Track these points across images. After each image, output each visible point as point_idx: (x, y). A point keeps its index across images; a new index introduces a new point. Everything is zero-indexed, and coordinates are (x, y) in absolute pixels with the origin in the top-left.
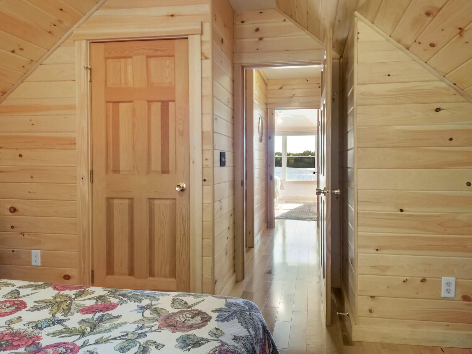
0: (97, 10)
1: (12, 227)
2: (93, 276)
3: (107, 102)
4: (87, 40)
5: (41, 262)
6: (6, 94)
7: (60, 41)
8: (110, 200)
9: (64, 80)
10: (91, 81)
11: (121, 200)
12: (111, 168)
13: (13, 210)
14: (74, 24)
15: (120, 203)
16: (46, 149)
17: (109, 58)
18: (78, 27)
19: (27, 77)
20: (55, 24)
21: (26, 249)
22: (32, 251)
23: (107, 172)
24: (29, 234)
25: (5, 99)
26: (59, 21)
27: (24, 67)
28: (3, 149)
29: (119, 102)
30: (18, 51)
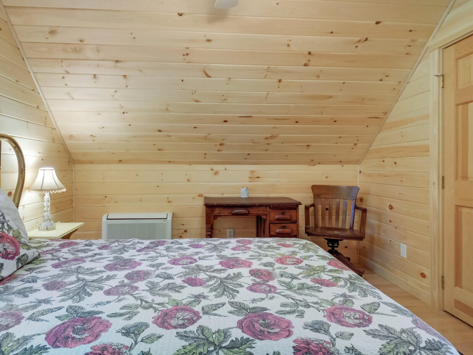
0: (448, 13)
1: (390, 221)
2: (443, 282)
3: (458, 105)
4: (440, 48)
5: (407, 256)
6: (387, 114)
7: (420, 57)
8: (459, 208)
9: (422, 93)
10: (443, 87)
11: (469, 209)
12: (460, 175)
13: (391, 207)
14: (429, 37)
15: (468, 213)
16: (410, 157)
17: (460, 58)
18: (434, 38)
19: (399, 96)
20: (409, 45)
21: (398, 241)
22: (401, 244)
23: (456, 178)
24: (399, 229)
25: (387, 118)
26: (413, 41)
27: (394, 89)
28: (386, 158)
29: (468, 103)
30: (384, 78)
